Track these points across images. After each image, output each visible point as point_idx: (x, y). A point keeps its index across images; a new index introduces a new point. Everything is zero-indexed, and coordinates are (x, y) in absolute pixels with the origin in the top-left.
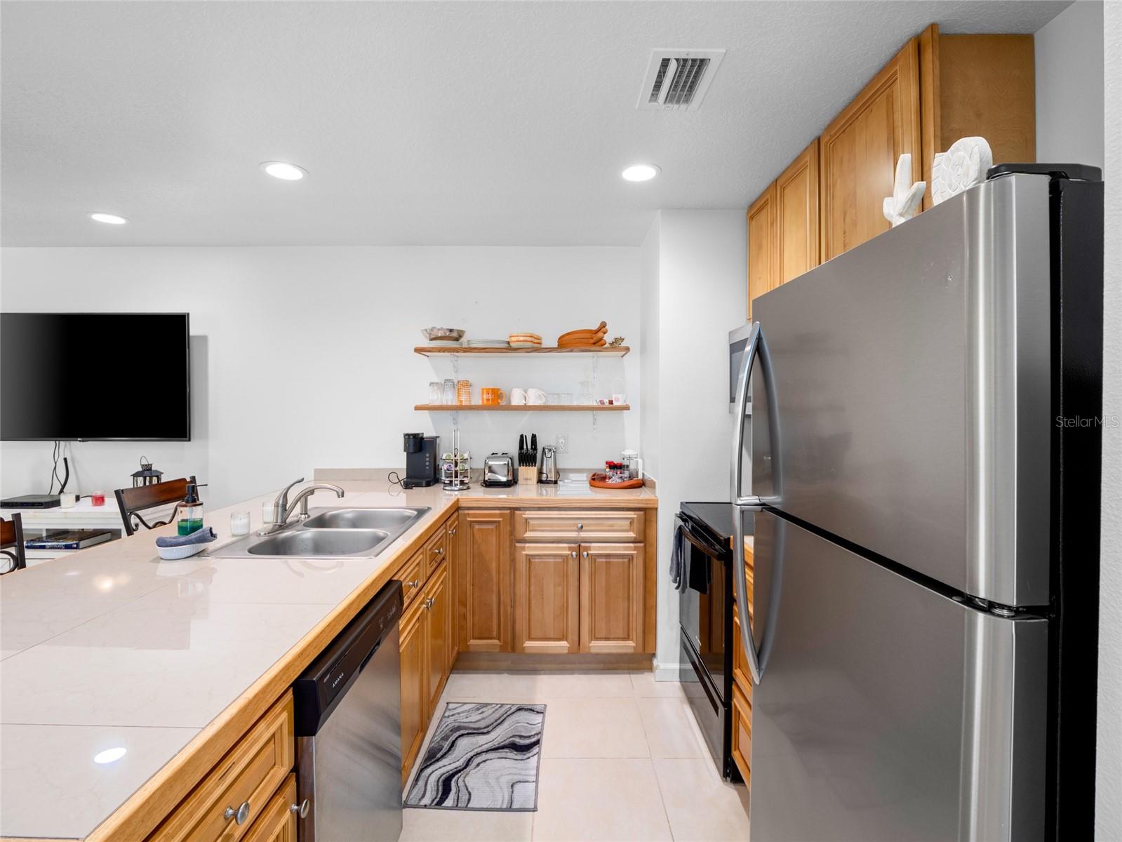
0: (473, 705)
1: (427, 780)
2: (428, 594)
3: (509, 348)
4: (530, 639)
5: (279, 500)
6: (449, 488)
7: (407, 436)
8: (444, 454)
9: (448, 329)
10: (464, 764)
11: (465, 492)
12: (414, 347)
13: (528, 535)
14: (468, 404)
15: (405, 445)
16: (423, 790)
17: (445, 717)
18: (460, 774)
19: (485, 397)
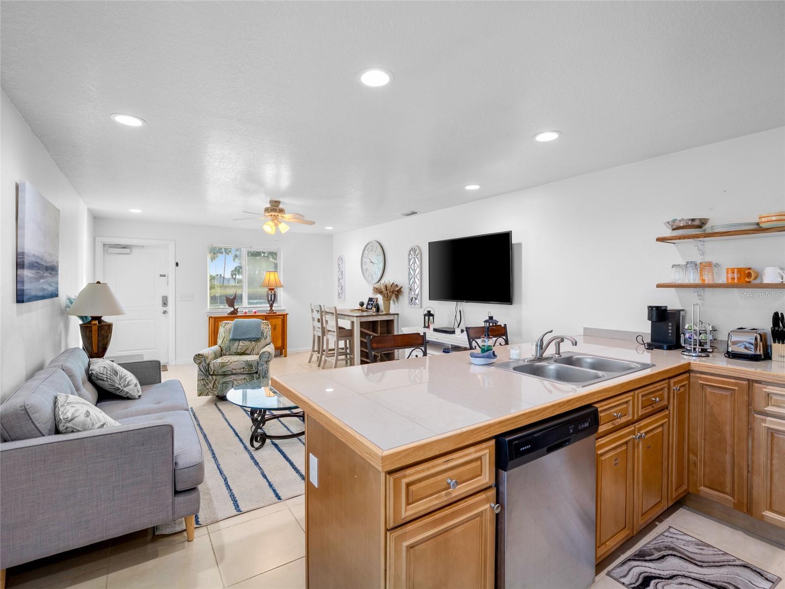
0: (694, 540)
1: (631, 569)
2: (640, 429)
3: (758, 229)
4: (771, 509)
5: (538, 342)
6: (687, 354)
7: (651, 308)
8: (689, 325)
9: (689, 219)
10: (668, 576)
11: (704, 359)
12: (656, 237)
13: (770, 409)
14: (711, 282)
15: (649, 315)
16: (626, 572)
17: (664, 535)
18: (661, 580)
19: (730, 276)
